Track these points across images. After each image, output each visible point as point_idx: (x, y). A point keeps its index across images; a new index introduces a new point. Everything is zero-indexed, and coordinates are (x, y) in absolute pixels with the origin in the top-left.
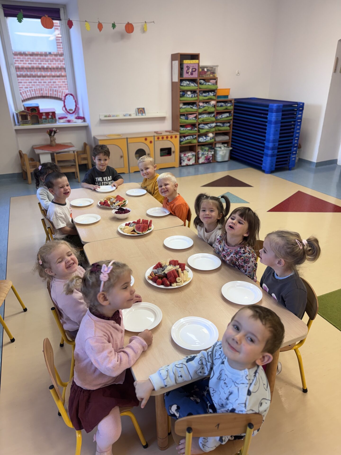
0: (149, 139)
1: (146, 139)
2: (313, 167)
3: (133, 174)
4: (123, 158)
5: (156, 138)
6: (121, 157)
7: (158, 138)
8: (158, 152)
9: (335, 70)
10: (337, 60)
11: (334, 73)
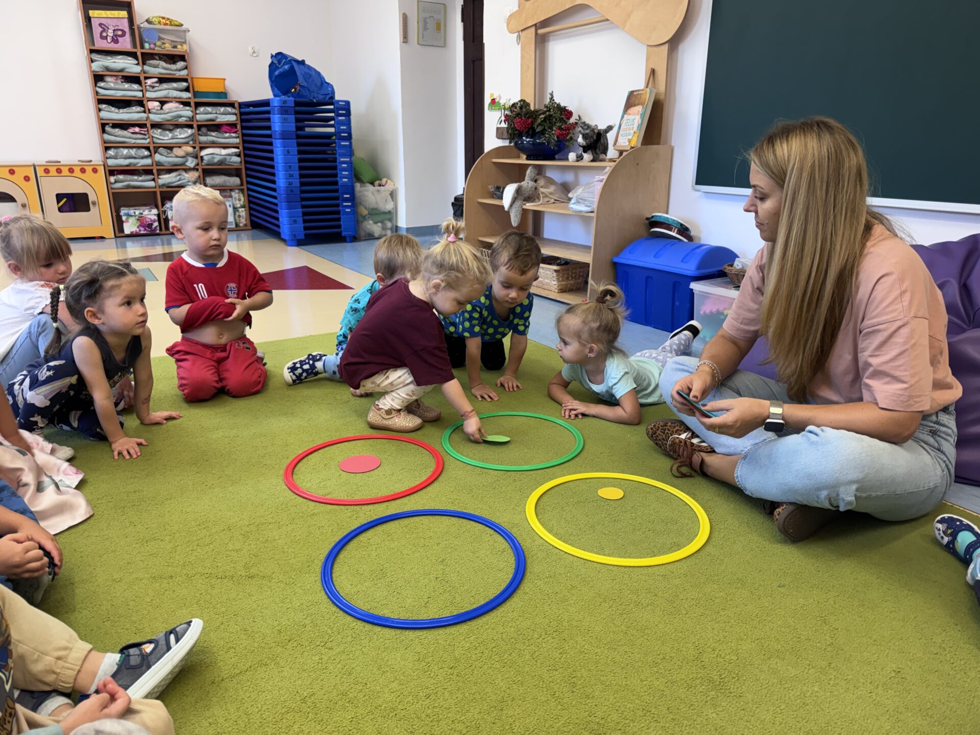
0: (20, 173)
1: (12, 172)
5: (41, 170)
8: (51, 201)
9: (405, 38)
10: (403, 18)
11: (404, 45)
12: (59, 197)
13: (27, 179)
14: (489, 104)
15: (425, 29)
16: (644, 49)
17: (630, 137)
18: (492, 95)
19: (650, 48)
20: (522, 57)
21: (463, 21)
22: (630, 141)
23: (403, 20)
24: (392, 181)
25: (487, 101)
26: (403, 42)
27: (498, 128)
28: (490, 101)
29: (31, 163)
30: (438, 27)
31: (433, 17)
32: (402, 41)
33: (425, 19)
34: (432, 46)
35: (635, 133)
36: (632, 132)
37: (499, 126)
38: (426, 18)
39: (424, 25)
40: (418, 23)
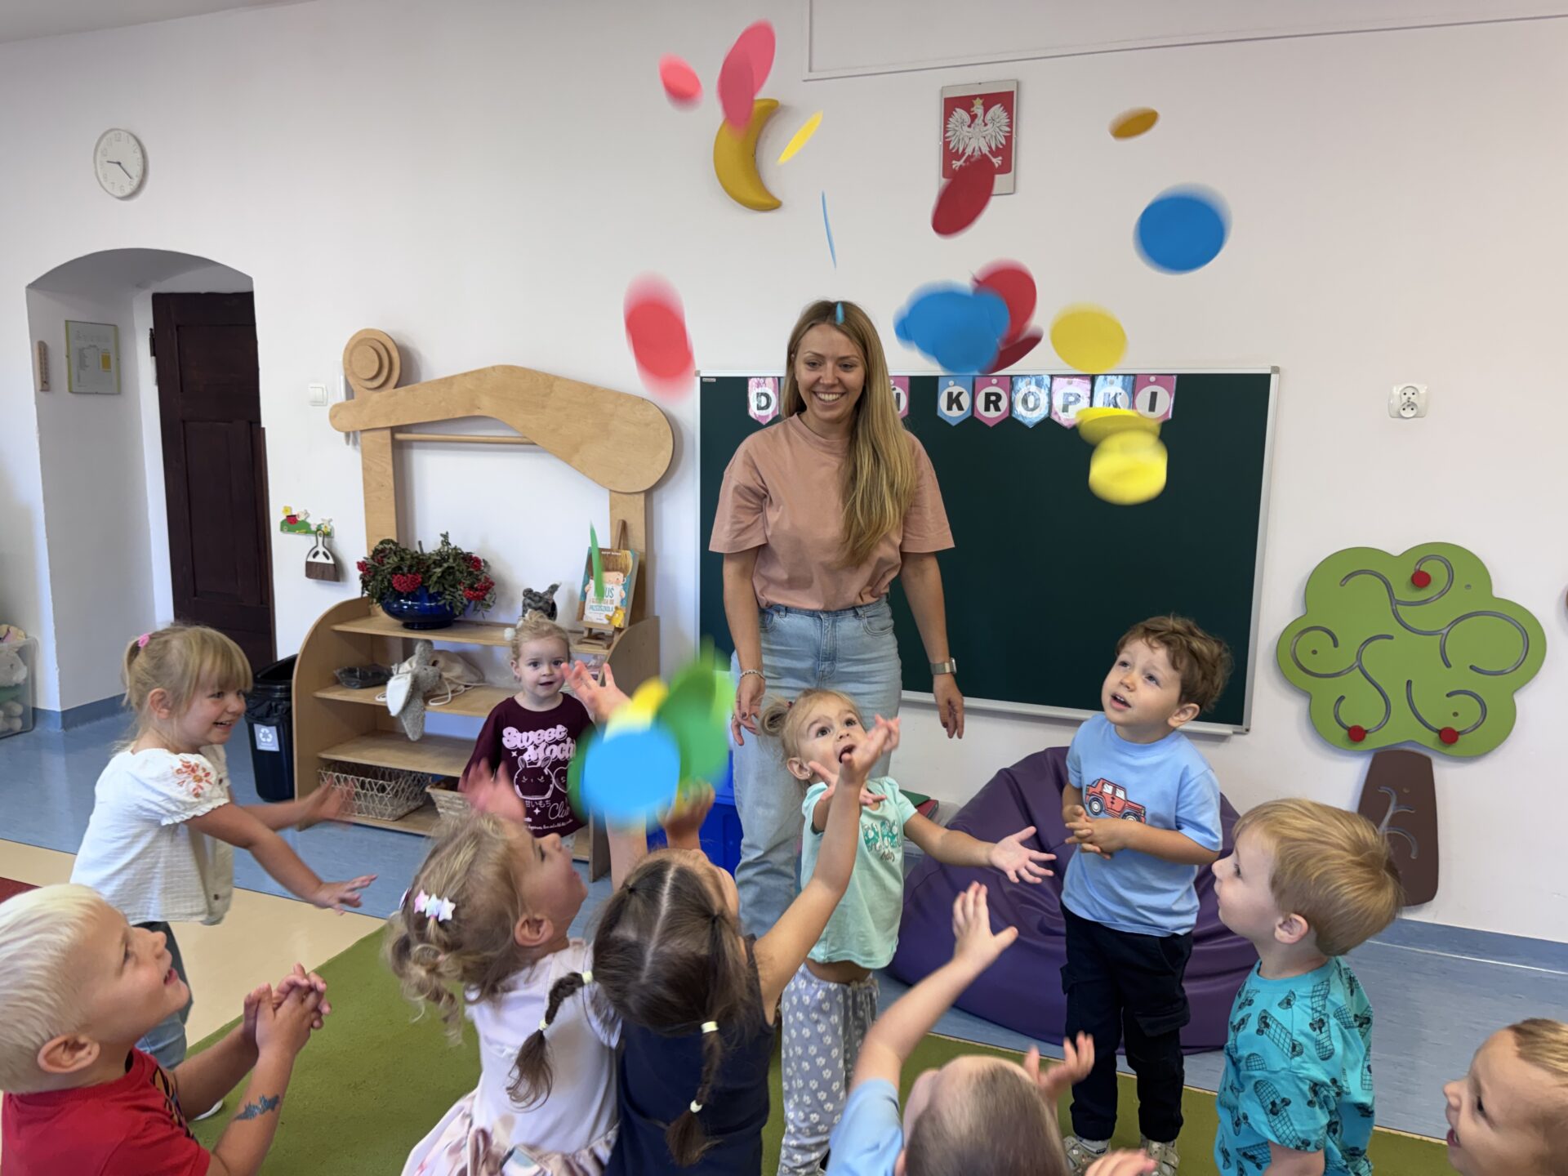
2: (55, 729)
9: (45, 382)
10: (40, 349)
11: (43, 394)
14: (283, 523)
15: (82, 365)
16: (606, 494)
17: (610, 614)
18: (286, 509)
19: (614, 495)
20: (366, 469)
21: (154, 353)
22: (610, 619)
23: (40, 354)
24: (20, 628)
25: (276, 517)
26: (42, 390)
27: (309, 564)
28: (284, 517)
30: (106, 362)
31: (95, 346)
32: (39, 387)
33: (81, 350)
34: (97, 393)
35: (617, 608)
36: (612, 606)
37: (311, 559)
38: (84, 349)
39: (79, 360)
40: (68, 357)
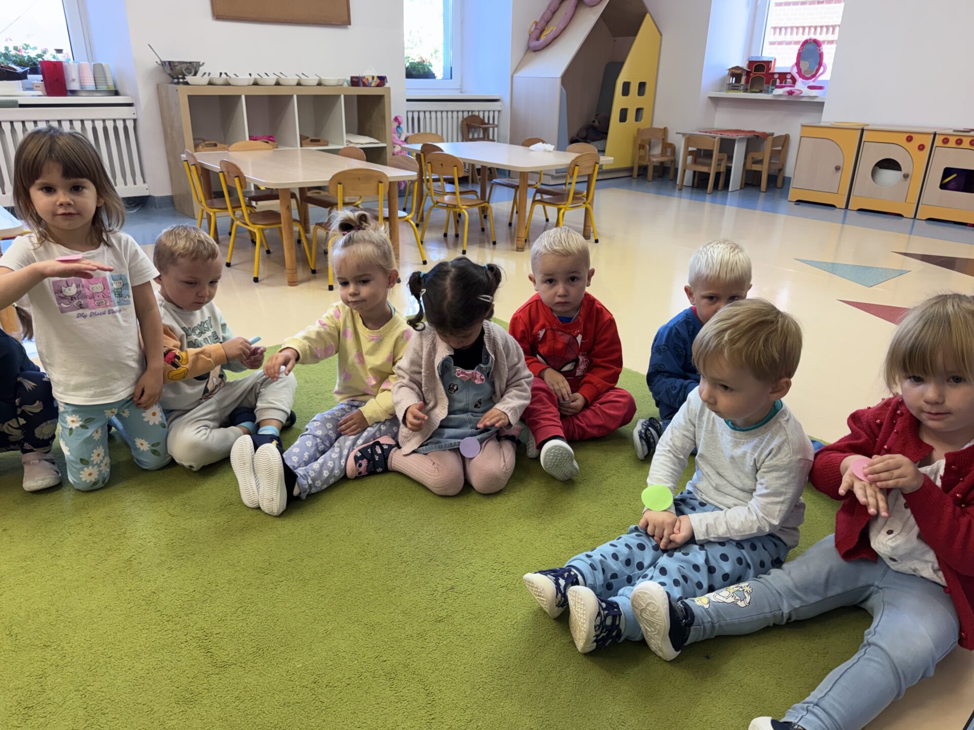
0: (917, 141)
1: (909, 139)
3: (855, 213)
4: (840, 172)
5: (939, 141)
6: (838, 169)
7: (946, 141)
8: (936, 176)
12: (948, 172)
13: (921, 147)
29: (933, 131)
